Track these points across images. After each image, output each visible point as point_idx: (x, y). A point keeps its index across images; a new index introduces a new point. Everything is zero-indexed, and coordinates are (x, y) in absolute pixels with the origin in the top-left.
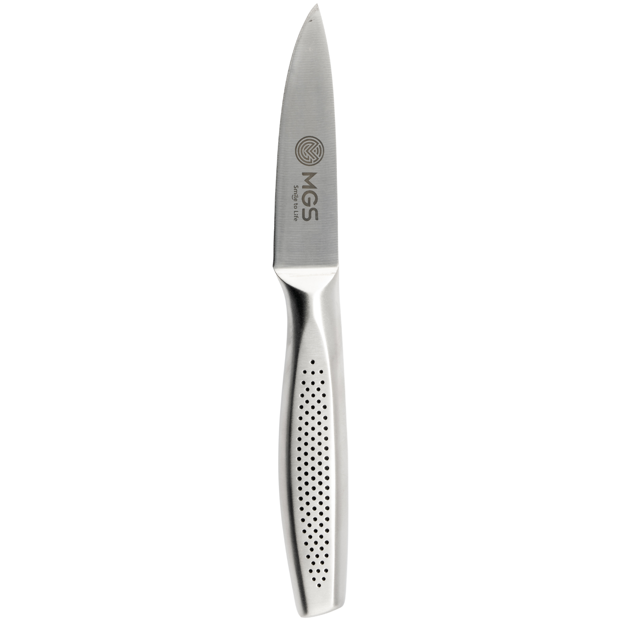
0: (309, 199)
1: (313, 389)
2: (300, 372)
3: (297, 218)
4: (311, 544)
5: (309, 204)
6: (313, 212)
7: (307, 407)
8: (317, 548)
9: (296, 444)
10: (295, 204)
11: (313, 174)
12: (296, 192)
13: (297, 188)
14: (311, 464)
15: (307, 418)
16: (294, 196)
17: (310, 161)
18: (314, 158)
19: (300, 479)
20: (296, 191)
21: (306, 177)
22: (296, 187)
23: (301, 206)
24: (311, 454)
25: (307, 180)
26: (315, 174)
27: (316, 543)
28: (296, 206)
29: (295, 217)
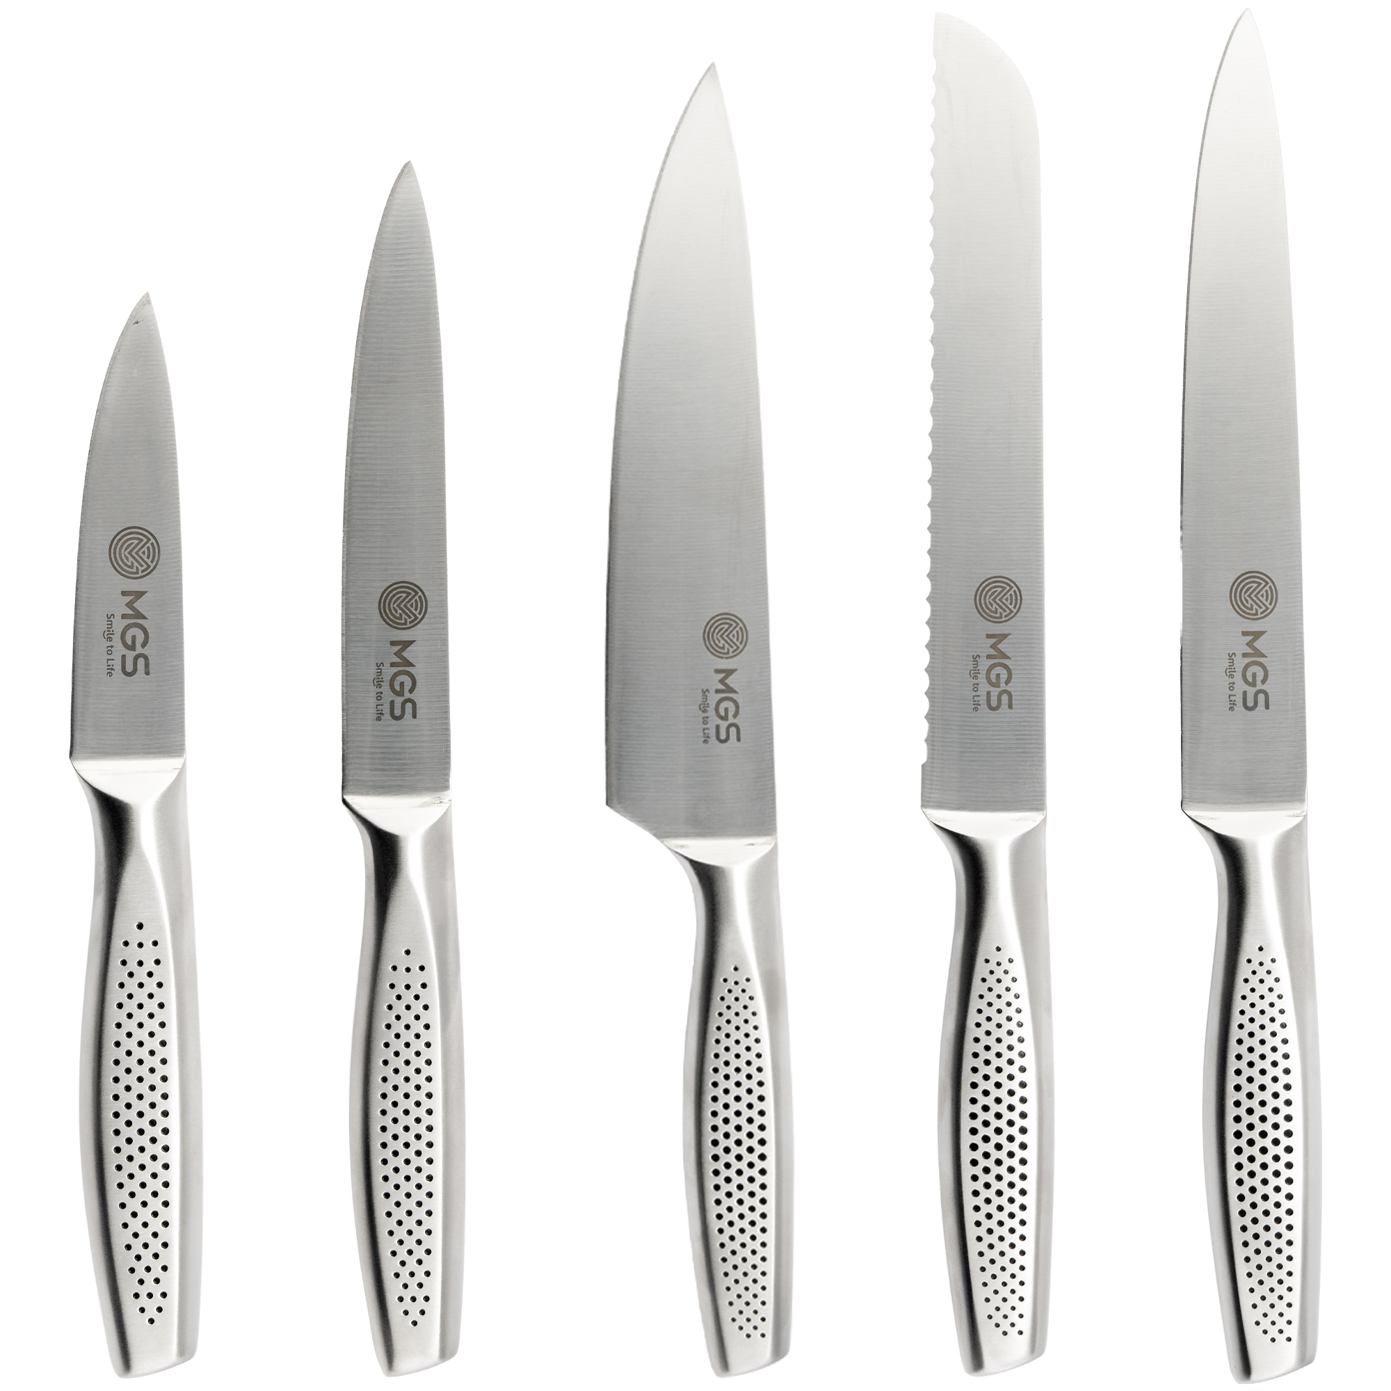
0: (134, 638)
1: (141, 975)
2: (117, 943)
3: (113, 672)
4: (137, 1248)
5: (133, 648)
6: (141, 661)
7: (130, 1006)
8: (147, 1256)
9: (110, 1071)
10: (108, 647)
11: (140, 594)
12: (110, 626)
13: (112, 619)
14: (138, 1106)
15: (130, 1025)
16: (106, 633)
17: (134, 570)
18: (142, 566)
19: (117, 1132)
20: (111, 624)
21: (129, 598)
22: (110, 617)
23: (119, 650)
24: (137, 1088)
25: (130, 605)
26: (143, 593)
27: (146, 1246)
28: (109, 651)
29: (108, 669)
